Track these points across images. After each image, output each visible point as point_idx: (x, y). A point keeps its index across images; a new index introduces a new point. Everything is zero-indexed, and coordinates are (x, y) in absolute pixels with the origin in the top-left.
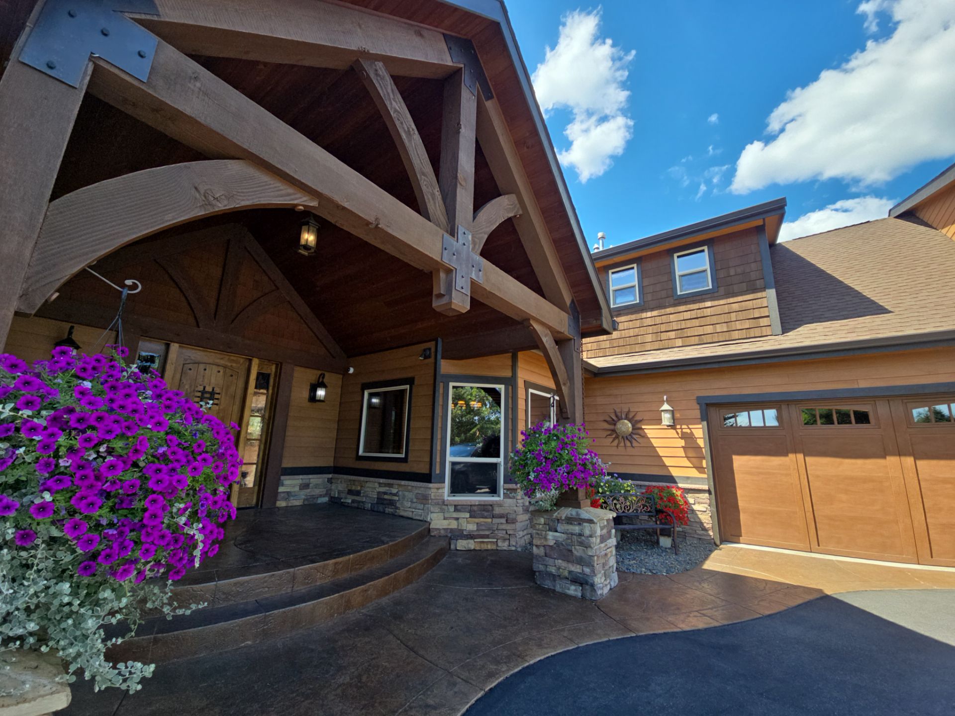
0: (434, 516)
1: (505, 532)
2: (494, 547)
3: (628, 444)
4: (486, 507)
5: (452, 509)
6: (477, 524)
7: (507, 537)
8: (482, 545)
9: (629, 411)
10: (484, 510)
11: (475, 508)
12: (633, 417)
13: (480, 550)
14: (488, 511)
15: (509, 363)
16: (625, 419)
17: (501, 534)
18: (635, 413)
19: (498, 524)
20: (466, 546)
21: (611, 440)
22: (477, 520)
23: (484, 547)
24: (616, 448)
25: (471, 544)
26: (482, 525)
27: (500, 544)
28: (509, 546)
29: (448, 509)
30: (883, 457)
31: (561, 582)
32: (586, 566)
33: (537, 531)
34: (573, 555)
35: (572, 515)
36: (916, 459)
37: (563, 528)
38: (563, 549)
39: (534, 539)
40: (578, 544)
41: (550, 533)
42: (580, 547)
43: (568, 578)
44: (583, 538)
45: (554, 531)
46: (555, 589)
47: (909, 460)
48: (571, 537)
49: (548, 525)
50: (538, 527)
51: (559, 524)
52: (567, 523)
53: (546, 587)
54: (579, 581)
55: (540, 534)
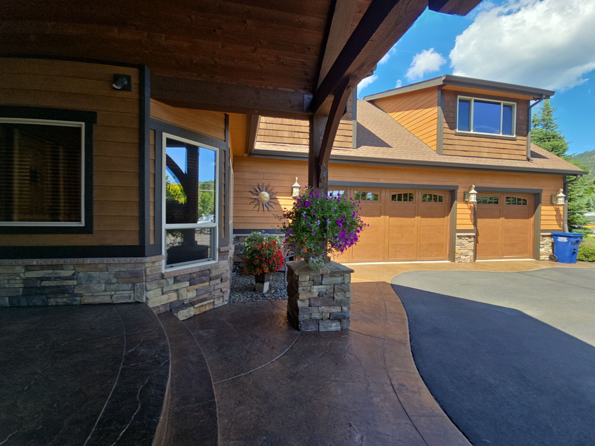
0: (150, 294)
1: (220, 290)
2: (211, 307)
3: (265, 208)
4: (204, 272)
5: (171, 281)
6: (196, 290)
7: (222, 294)
8: (201, 309)
9: (269, 185)
10: (202, 276)
11: (194, 275)
12: (271, 190)
13: (200, 314)
14: (206, 275)
15: (223, 127)
16: (265, 191)
17: (218, 293)
18: (272, 187)
19: (214, 285)
20: (188, 315)
21: (254, 206)
22: (196, 287)
23: (203, 310)
24: (257, 212)
25: (192, 311)
26: (200, 290)
27: (216, 302)
28: (223, 302)
29: (168, 282)
30: (380, 216)
31: (323, 323)
32: (345, 305)
33: (303, 288)
34: (334, 300)
35: (334, 269)
36: (390, 217)
37: (327, 280)
38: (326, 297)
39: (300, 294)
40: (340, 291)
41: (316, 287)
42: (341, 293)
43: (329, 319)
44: (343, 285)
45: (318, 285)
46: (319, 330)
47: (388, 217)
48: (333, 287)
49: (313, 280)
50: (304, 284)
51: (324, 278)
52: (331, 276)
53: (310, 330)
54: (338, 318)
55: (305, 289)
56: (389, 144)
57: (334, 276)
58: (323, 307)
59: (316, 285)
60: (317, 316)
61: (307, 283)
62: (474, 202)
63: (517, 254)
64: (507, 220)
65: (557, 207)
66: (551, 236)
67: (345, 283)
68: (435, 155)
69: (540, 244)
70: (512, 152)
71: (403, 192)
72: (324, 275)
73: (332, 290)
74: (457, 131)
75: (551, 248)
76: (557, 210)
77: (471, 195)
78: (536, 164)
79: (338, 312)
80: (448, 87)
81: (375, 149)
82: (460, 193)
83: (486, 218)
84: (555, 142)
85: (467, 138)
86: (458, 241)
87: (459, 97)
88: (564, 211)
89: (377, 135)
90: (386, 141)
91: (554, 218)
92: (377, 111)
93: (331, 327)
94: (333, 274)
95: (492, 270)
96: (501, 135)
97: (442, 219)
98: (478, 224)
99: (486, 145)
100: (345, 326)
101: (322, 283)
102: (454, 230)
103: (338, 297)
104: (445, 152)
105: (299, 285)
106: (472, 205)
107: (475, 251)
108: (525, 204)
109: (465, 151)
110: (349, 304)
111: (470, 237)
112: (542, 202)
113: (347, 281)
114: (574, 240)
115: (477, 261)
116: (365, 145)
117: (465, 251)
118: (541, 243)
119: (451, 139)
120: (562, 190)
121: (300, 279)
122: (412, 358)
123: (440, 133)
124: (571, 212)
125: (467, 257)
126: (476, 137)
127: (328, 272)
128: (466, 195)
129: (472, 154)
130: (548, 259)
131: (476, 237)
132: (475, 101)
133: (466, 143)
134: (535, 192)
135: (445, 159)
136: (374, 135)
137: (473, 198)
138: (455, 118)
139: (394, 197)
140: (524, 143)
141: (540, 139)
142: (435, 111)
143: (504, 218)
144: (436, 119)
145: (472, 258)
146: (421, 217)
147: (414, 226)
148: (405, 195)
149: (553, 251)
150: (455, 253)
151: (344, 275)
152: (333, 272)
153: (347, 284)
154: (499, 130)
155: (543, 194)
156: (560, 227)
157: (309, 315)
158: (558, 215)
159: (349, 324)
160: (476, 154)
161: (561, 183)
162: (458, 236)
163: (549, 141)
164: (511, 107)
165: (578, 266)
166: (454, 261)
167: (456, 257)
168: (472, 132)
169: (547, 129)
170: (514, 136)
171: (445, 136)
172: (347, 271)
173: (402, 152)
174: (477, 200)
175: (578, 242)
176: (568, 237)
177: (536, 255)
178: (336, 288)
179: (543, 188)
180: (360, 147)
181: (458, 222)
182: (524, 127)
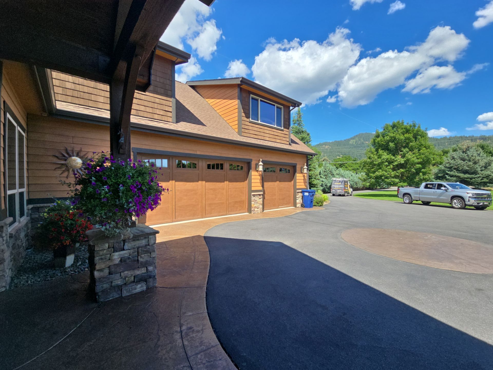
9: (81, 149)
12: (85, 155)
16: (76, 157)
18: (86, 153)
21: (60, 172)
30: (198, 181)
31: (126, 288)
32: (150, 265)
33: (100, 257)
34: (138, 263)
35: (138, 233)
36: (206, 182)
37: (130, 245)
38: (129, 261)
39: (97, 265)
40: (144, 253)
41: (117, 254)
42: (146, 254)
43: (134, 282)
44: (148, 247)
45: (120, 251)
46: (122, 296)
47: (204, 182)
48: (137, 250)
49: (113, 247)
50: (101, 253)
51: (126, 244)
52: (134, 240)
53: (110, 299)
54: (143, 279)
55: (104, 258)
56: (204, 123)
57: (138, 240)
58: (126, 272)
59: (117, 252)
60: (119, 283)
61: (105, 251)
62: (262, 171)
63: (286, 204)
64: (280, 183)
65: (304, 174)
66: (301, 192)
67: (150, 245)
68: (237, 135)
69: (296, 198)
70: (282, 138)
71: (215, 162)
72: (126, 240)
73: (136, 253)
74: (251, 120)
75: (301, 199)
76: (304, 176)
77: (260, 166)
78: (294, 147)
79: (143, 273)
80: (244, 87)
81: (192, 125)
82: (253, 164)
83: (269, 182)
84: (303, 135)
85: (257, 126)
86: (253, 198)
87: (251, 95)
88: (307, 177)
89: (195, 115)
90: (202, 121)
91: (302, 181)
92: (197, 95)
93: (135, 289)
94: (136, 238)
95: (272, 217)
96: (276, 126)
97: (243, 183)
98: (265, 186)
99: (267, 132)
100: (151, 284)
101: (124, 248)
102: (250, 191)
103: (143, 258)
104: (243, 134)
105: (95, 255)
106: (261, 173)
107: (263, 205)
108: (289, 172)
109: (256, 135)
110: (155, 263)
111: (260, 195)
112: (297, 171)
113: (152, 242)
114: (311, 194)
115: (264, 211)
116: (184, 122)
117: (257, 205)
118: (297, 196)
119: (247, 125)
120: (306, 164)
121: (96, 249)
122: (205, 299)
123: (240, 120)
124: (310, 177)
125: (259, 209)
126: (262, 126)
127: (130, 237)
128: (257, 165)
129: (260, 137)
130: (300, 206)
131: (263, 195)
132: (261, 100)
133: (256, 129)
134: (294, 165)
135: (243, 139)
136: (193, 115)
137: (261, 168)
138: (249, 110)
139: (209, 166)
140: (287, 133)
141: (296, 132)
142: (235, 103)
143: (278, 182)
144: (237, 109)
145: (262, 210)
146: (229, 182)
147: (224, 189)
148: (217, 165)
149: (302, 201)
150: (251, 207)
151: (148, 237)
152: (137, 236)
153: (152, 245)
154: (274, 123)
155: (297, 166)
156: (306, 187)
157: (110, 284)
158: (304, 179)
159: (155, 282)
160: (262, 138)
161: (305, 160)
162: (253, 195)
163: (300, 134)
164: (280, 108)
165: (314, 209)
166: (251, 213)
167: (252, 210)
168: (259, 122)
169: (299, 126)
170: (283, 128)
171: (243, 122)
172: (151, 233)
173: (214, 131)
174: (263, 169)
175: (313, 195)
176: (309, 192)
177: (295, 205)
178: (140, 251)
179: (298, 163)
180: (179, 122)
181: (253, 185)
182: (287, 123)
